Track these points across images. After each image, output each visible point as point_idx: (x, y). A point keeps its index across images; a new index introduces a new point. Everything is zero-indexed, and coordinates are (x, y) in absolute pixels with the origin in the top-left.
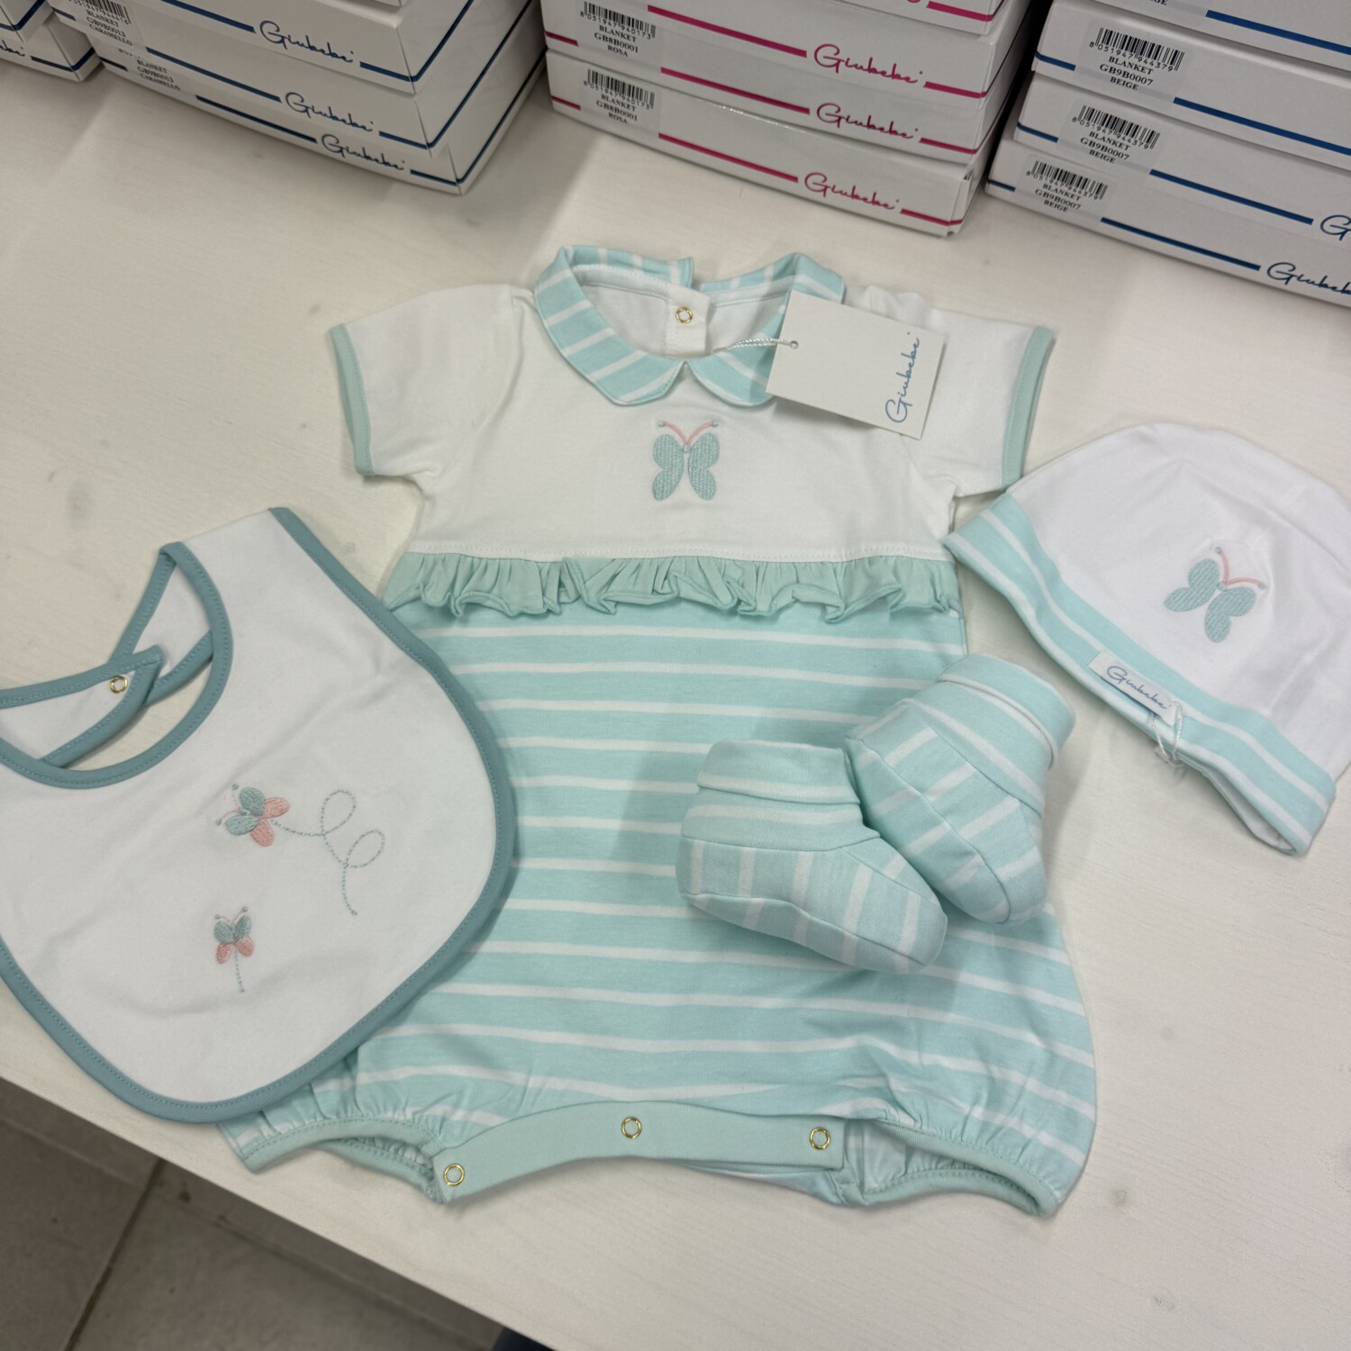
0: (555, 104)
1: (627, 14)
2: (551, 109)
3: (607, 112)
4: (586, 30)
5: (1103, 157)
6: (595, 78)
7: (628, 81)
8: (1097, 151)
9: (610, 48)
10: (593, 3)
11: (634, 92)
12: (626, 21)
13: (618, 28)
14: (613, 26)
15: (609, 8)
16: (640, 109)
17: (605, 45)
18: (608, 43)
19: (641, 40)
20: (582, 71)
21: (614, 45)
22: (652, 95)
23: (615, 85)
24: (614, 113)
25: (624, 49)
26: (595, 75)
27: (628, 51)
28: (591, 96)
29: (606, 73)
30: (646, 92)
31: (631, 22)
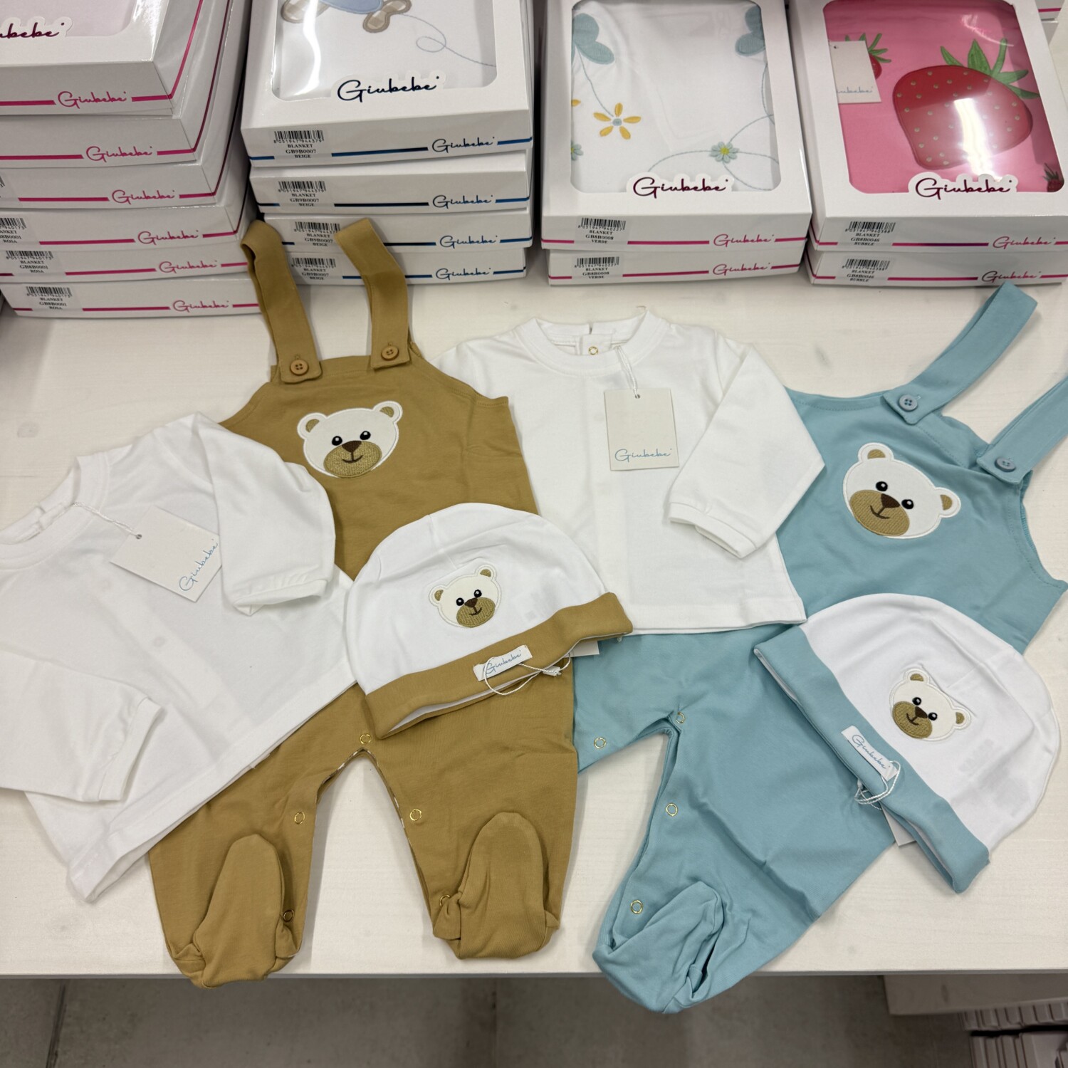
0: (17, 312)
1: (32, 250)
2: (16, 316)
3: (48, 306)
4: (14, 265)
5: (321, 245)
6: (32, 290)
7: (51, 286)
8: (317, 242)
9: (32, 271)
10: (11, 250)
11: (57, 291)
12: (33, 254)
13: (31, 259)
14: (28, 259)
15: (21, 250)
16: (65, 299)
17: (28, 270)
18: (30, 269)
19: (46, 262)
20: (23, 289)
21: (33, 269)
22: (68, 289)
23: (45, 290)
24: (53, 306)
25: (40, 270)
26: (31, 288)
27: (43, 270)
28: (34, 301)
29: (38, 286)
30: (64, 289)
31: (36, 253)
